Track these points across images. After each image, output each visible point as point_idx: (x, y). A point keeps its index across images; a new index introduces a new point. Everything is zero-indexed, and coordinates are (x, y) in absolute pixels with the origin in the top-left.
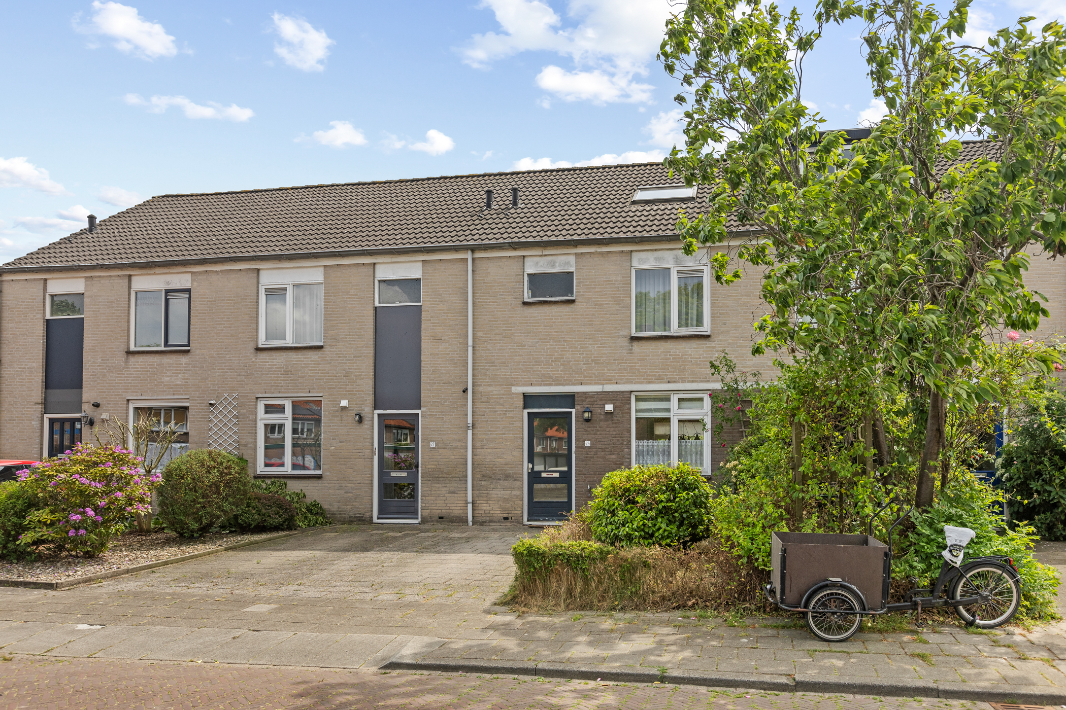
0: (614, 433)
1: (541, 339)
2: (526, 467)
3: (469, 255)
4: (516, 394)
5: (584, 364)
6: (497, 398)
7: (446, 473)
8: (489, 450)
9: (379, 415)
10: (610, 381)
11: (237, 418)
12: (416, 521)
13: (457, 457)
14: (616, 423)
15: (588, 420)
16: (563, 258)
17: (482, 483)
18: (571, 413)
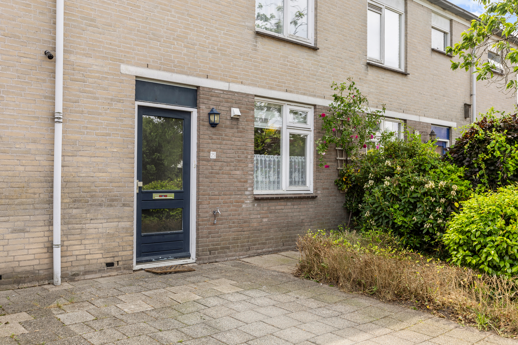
0: (239, 143)
2: (136, 185)
4: (126, 75)
5: (210, 52)
6: (98, 78)
7: (6, 197)
8: (85, 159)
10: (235, 80)
13: (28, 168)
14: (241, 132)
15: (213, 125)
17: (75, 211)
18: (189, 113)
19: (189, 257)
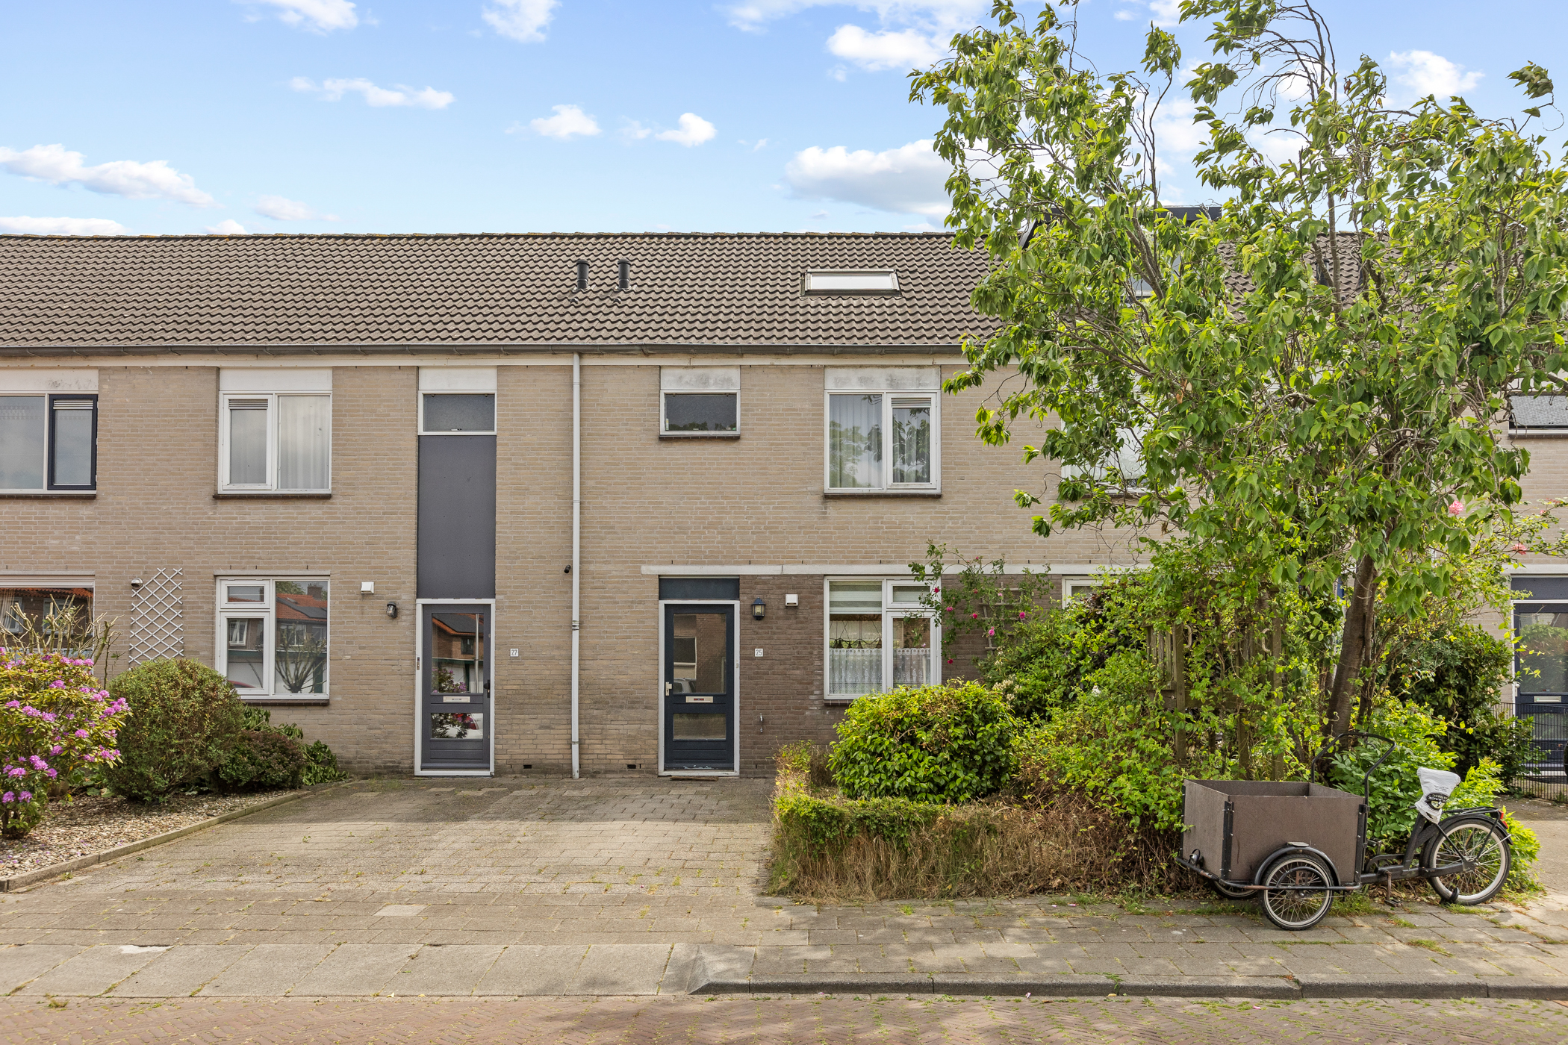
0: (799, 637)
1: (686, 493)
2: (663, 688)
3: (575, 361)
4: (647, 576)
5: (753, 533)
6: (618, 582)
7: (535, 698)
8: (605, 663)
9: (423, 605)
10: (792, 560)
11: (181, 608)
12: (486, 773)
13: (553, 672)
14: (802, 622)
15: (759, 618)
16: (720, 372)
17: (595, 712)
18: (732, 606)
19: (732, 769)
